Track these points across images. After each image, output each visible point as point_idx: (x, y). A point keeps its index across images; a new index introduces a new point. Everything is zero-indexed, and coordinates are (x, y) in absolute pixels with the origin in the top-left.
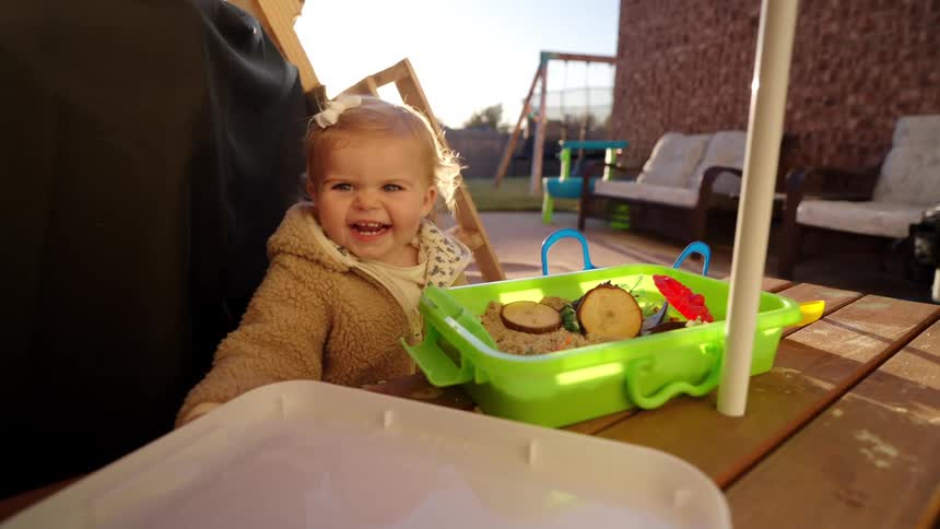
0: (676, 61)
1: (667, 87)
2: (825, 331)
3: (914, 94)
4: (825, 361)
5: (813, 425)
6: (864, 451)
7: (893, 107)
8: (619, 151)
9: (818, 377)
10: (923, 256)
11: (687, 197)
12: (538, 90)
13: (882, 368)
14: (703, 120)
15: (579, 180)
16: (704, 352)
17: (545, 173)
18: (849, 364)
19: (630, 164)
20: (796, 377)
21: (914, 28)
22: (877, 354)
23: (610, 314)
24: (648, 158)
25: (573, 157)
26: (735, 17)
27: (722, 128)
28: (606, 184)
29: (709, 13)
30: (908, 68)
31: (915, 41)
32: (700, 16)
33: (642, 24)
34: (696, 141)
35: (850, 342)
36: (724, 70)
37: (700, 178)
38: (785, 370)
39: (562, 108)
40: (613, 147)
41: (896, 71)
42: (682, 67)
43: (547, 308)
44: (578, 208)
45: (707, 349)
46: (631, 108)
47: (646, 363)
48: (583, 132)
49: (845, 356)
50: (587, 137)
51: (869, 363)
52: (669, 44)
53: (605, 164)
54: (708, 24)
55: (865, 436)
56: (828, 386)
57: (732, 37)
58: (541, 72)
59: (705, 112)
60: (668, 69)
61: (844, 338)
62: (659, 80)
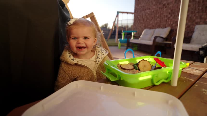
0: (147, 13)
1: (145, 19)
2: (189, 69)
3: (198, 20)
4: (190, 75)
5: (192, 88)
6: (204, 93)
7: (194, 23)
8: (135, 33)
9: (190, 78)
10: (202, 55)
11: (150, 43)
12: (117, 20)
13: (203, 76)
14: (153, 26)
15: (126, 39)
16: (167, 73)
17: (118, 38)
18: (196, 76)
19: (137, 36)
20: (185, 79)
21: (199, 6)
22: (201, 74)
23: (145, 66)
24: (141, 34)
25: (125, 34)
26: (160, 4)
27: (157, 28)
28: (132, 40)
29: (154, 3)
30: (197, 15)
31: (199, 9)
32: (152, 3)
33: (140, 5)
34: (152, 30)
35: (195, 71)
36: (158, 15)
37: (153, 39)
38: (182, 77)
39: (122, 24)
40: (134, 32)
41: (195, 15)
42: (149, 15)
43: (130, 65)
44: (126, 45)
45: (168, 73)
46: (137, 24)
47: (157, 75)
48: (126, 29)
49: (195, 74)
50: (127, 30)
51: (200, 75)
52: (146, 10)
53: (132, 36)
54: (154, 5)
55: (203, 90)
56: (193, 80)
57: (159, 8)
58: (117, 16)
59: (154, 24)
60: (145, 15)
61: (193, 71)
62: (143, 17)
